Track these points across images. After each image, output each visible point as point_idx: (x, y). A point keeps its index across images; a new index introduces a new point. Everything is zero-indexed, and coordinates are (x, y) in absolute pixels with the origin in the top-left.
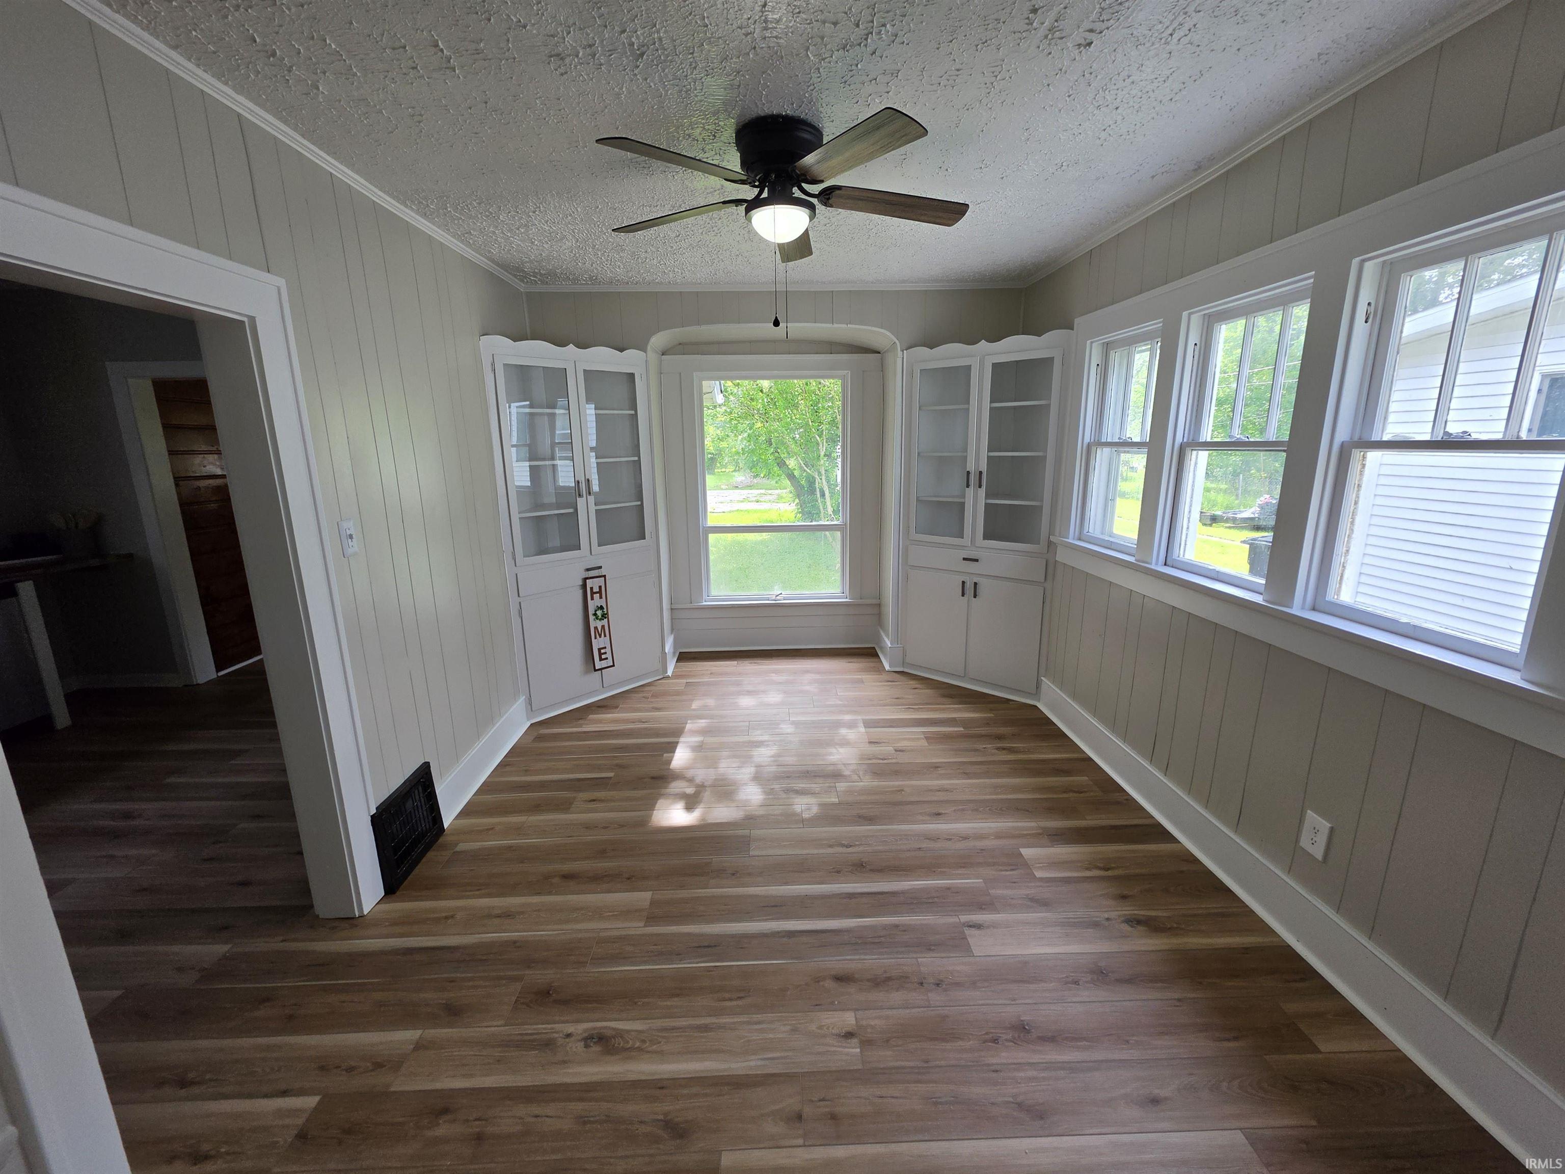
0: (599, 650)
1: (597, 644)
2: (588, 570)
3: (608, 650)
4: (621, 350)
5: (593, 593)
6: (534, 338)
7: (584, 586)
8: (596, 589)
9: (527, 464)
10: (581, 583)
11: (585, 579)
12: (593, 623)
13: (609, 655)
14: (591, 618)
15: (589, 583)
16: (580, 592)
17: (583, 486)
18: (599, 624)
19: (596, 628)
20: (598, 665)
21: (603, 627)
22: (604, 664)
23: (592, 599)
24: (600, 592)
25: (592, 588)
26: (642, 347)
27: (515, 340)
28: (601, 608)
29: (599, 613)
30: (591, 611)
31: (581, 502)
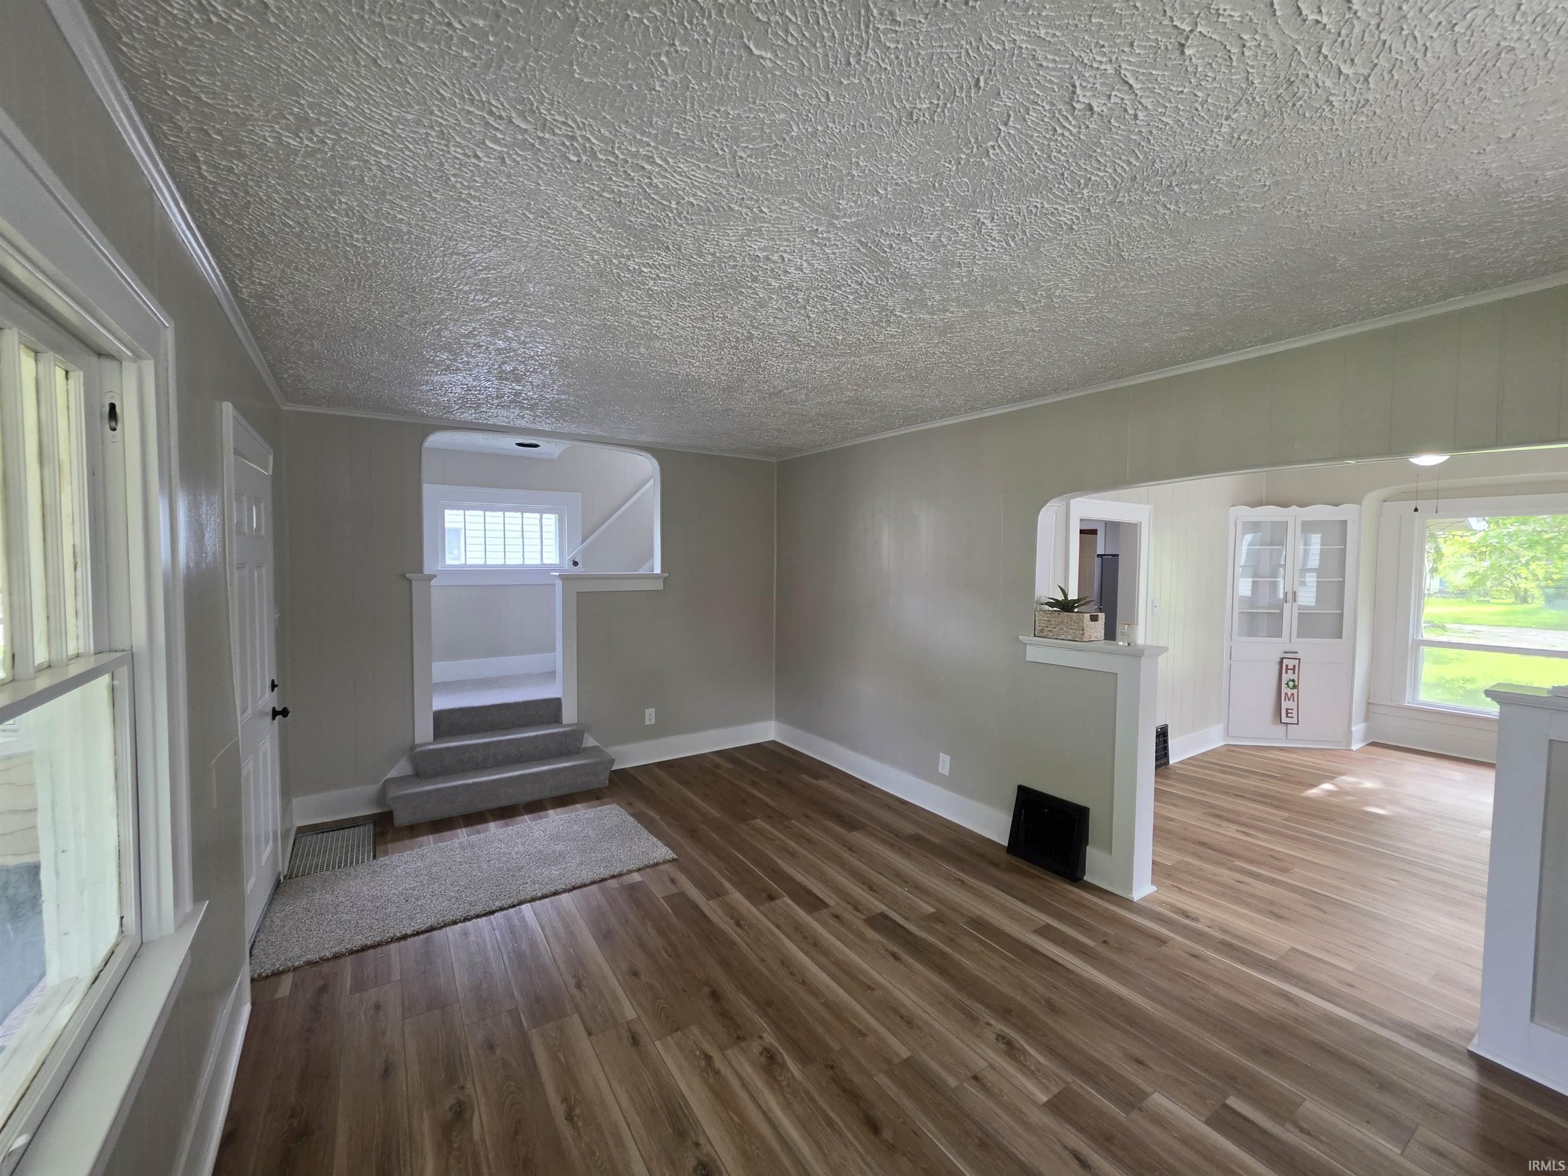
0: (1287, 710)
1: (1285, 705)
2: (1286, 652)
3: (1295, 712)
4: (1336, 505)
5: (1287, 669)
6: (1267, 504)
7: (1281, 663)
8: (1291, 667)
9: (1251, 579)
10: (1279, 660)
11: (1282, 659)
12: (1284, 689)
13: (1295, 715)
14: (1284, 686)
15: (1285, 662)
16: (1277, 667)
17: (1290, 596)
18: (1290, 692)
19: (1286, 694)
20: (1284, 719)
21: (1293, 694)
22: (1289, 720)
23: (1286, 672)
24: (1294, 669)
25: (1287, 666)
26: (1358, 501)
27: (1252, 507)
28: (1293, 681)
29: (1291, 684)
30: (1284, 681)
31: (1287, 607)
